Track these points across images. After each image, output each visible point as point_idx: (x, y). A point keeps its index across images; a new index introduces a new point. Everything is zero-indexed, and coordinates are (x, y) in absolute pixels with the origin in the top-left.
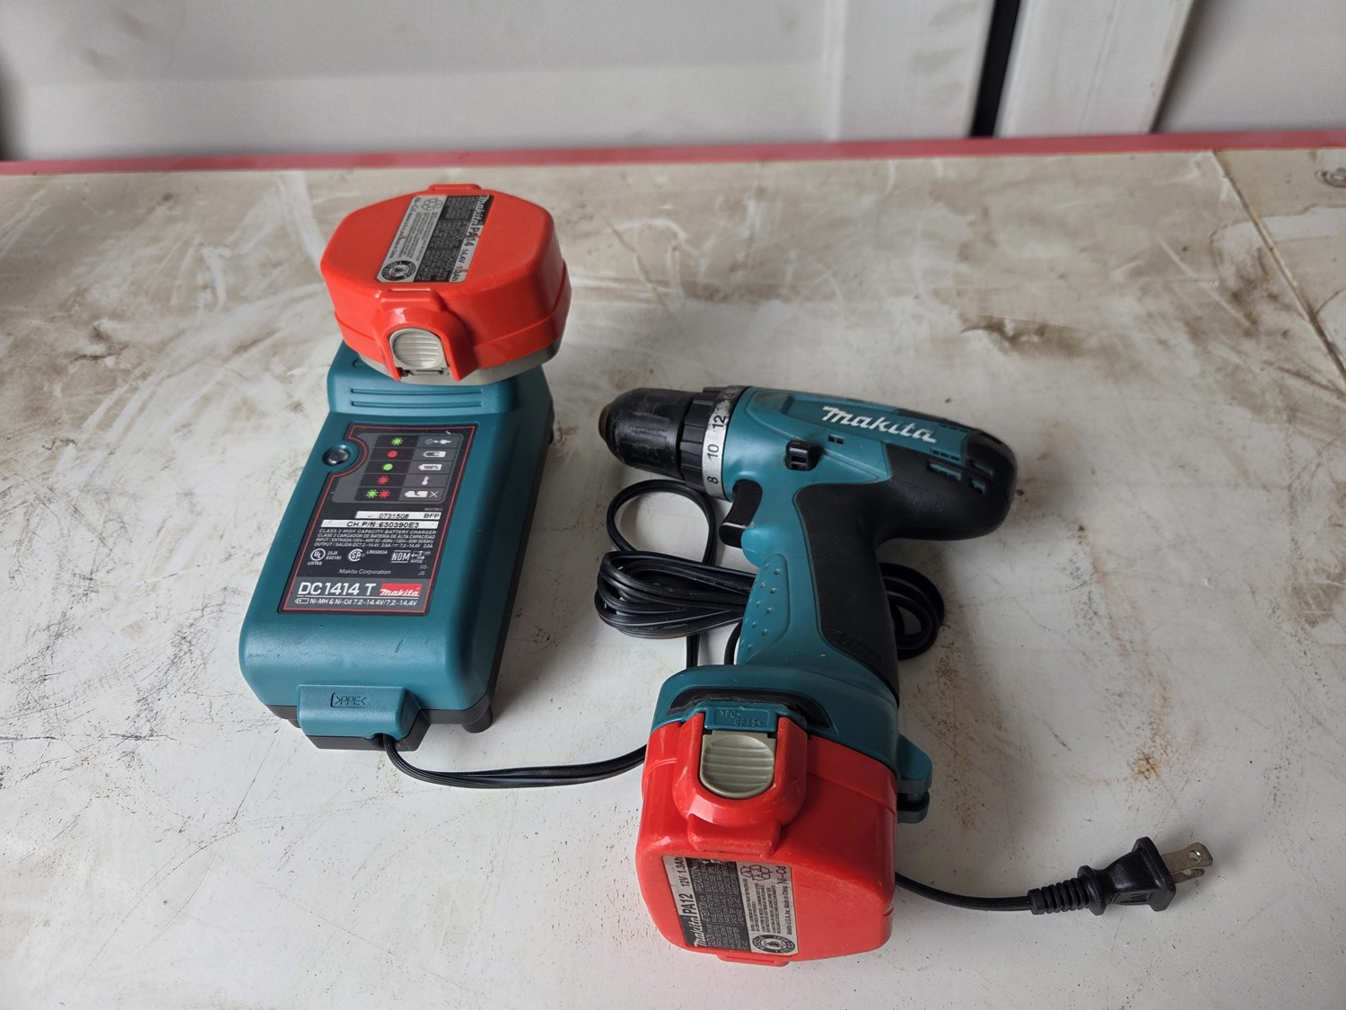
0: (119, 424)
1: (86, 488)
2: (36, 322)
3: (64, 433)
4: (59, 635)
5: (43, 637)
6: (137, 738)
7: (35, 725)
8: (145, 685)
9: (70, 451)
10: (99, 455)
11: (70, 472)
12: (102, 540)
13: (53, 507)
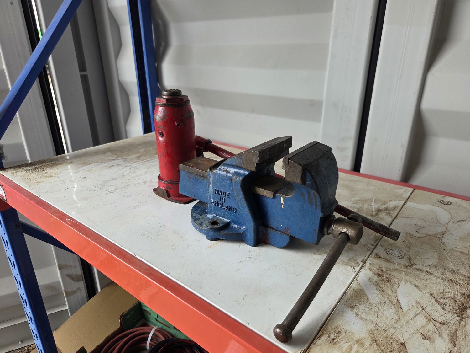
0: (147, 162)
1: (134, 167)
2: (151, 149)
3: (139, 161)
4: (114, 180)
5: (111, 179)
6: (110, 192)
7: (100, 187)
8: (117, 188)
9: (138, 163)
10: (141, 164)
11: (135, 165)
12: (130, 172)
13: (128, 167)
